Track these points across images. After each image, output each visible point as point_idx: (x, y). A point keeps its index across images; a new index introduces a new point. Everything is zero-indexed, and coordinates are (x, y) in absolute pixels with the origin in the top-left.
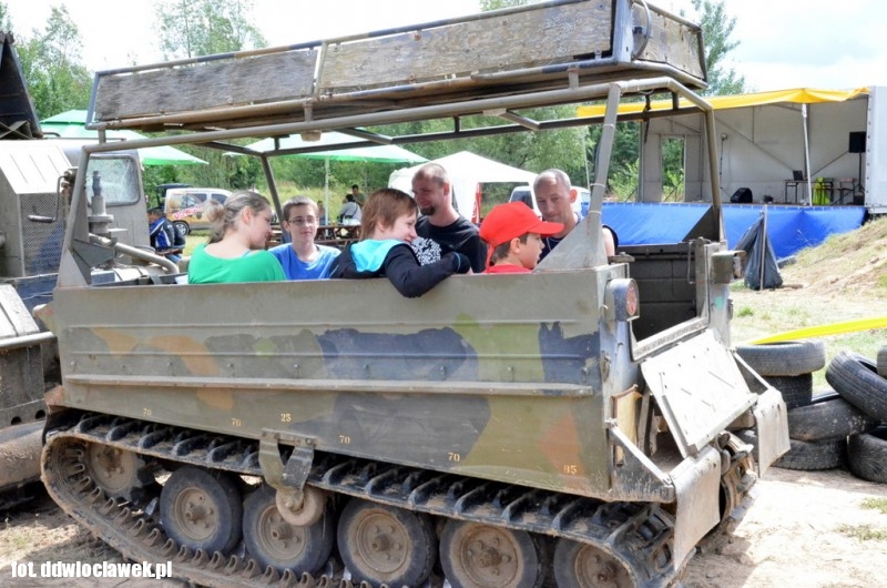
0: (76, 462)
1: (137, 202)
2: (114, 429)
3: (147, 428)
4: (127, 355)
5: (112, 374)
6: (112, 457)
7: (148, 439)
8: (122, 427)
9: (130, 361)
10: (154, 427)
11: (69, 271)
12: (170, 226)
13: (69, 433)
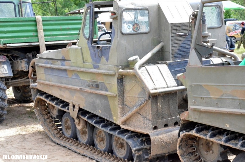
0: (192, 146)
1: (221, 26)
2: (211, 132)
3: (226, 133)
4: (219, 98)
5: (211, 106)
6: (208, 145)
7: (226, 138)
8: (214, 132)
9: (220, 101)
10: (229, 133)
11: (193, 58)
12: (229, 39)
13: (190, 133)
